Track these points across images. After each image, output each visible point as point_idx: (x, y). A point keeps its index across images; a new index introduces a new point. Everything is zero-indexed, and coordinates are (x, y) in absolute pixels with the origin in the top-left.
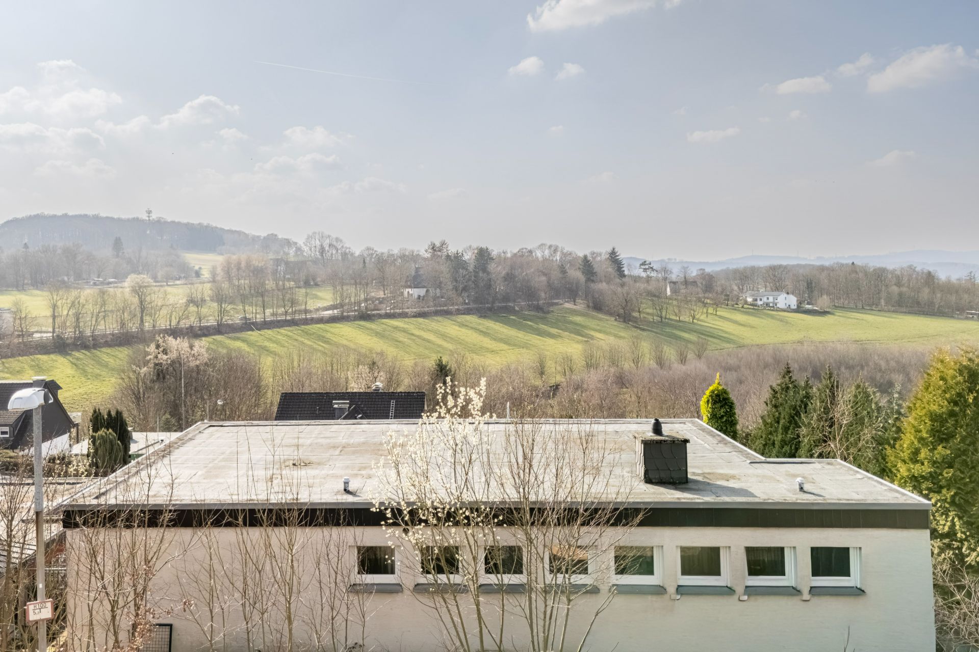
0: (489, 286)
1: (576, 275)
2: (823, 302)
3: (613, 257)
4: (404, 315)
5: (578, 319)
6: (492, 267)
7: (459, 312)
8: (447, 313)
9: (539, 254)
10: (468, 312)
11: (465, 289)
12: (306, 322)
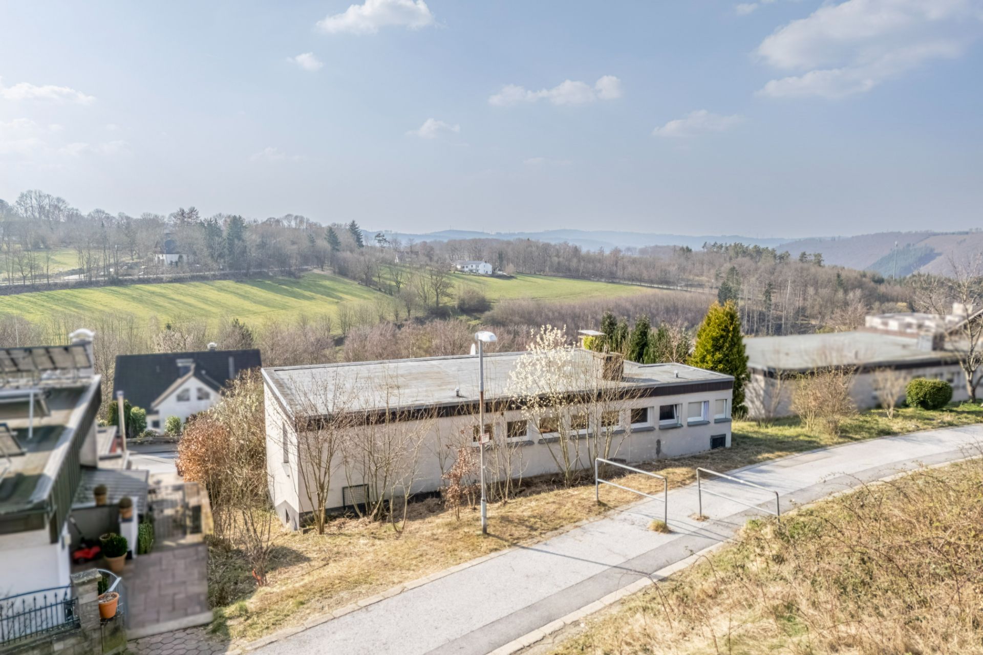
0: (244, 252)
1: (323, 244)
2: (510, 269)
3: (353, 228)
4: (159, 281)
5: (327, 283)
6: (246, 235)
7: (215, 277)
8: (203, 279)
9: (286, 223)
10: (224, 277)
11: (221, 256)
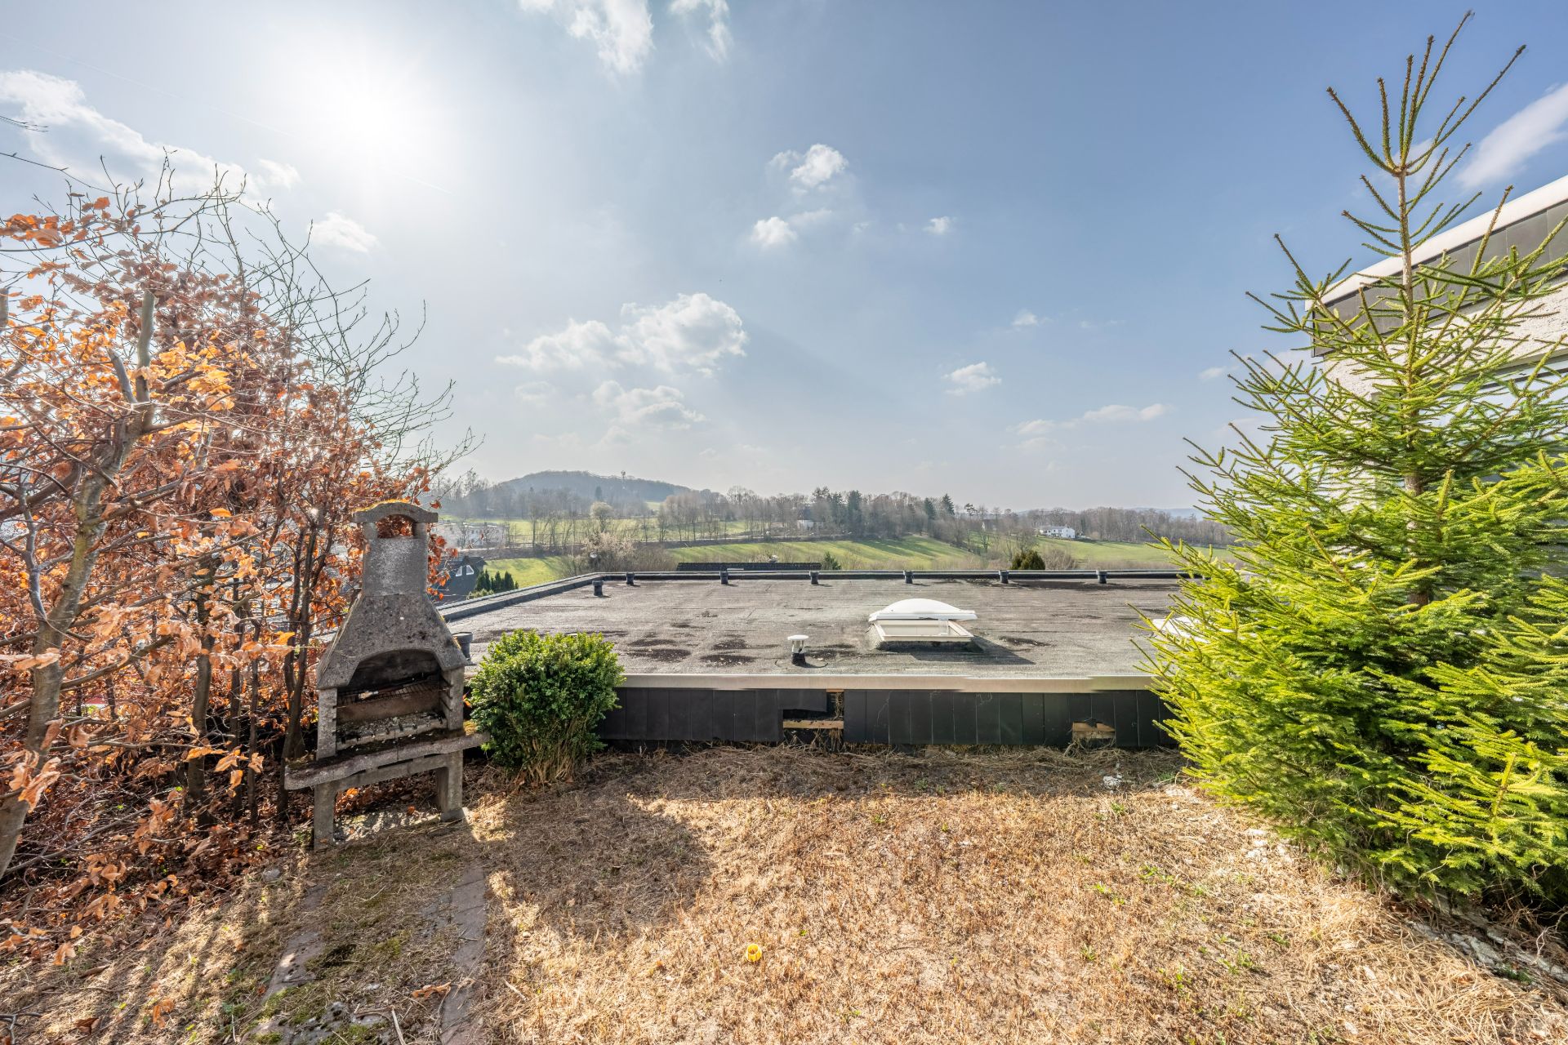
0: (860, 519)
1: (922, 513)
2: (1095, 535)
3: (946, 499)
4: (798, 540)
5: (924, 544)
6: (862, 505)
7: (837, 539)
8: (829, 539)
9: (893, 498)
10: (844, 538)
11: (842, 522)
12: (726, 542)
